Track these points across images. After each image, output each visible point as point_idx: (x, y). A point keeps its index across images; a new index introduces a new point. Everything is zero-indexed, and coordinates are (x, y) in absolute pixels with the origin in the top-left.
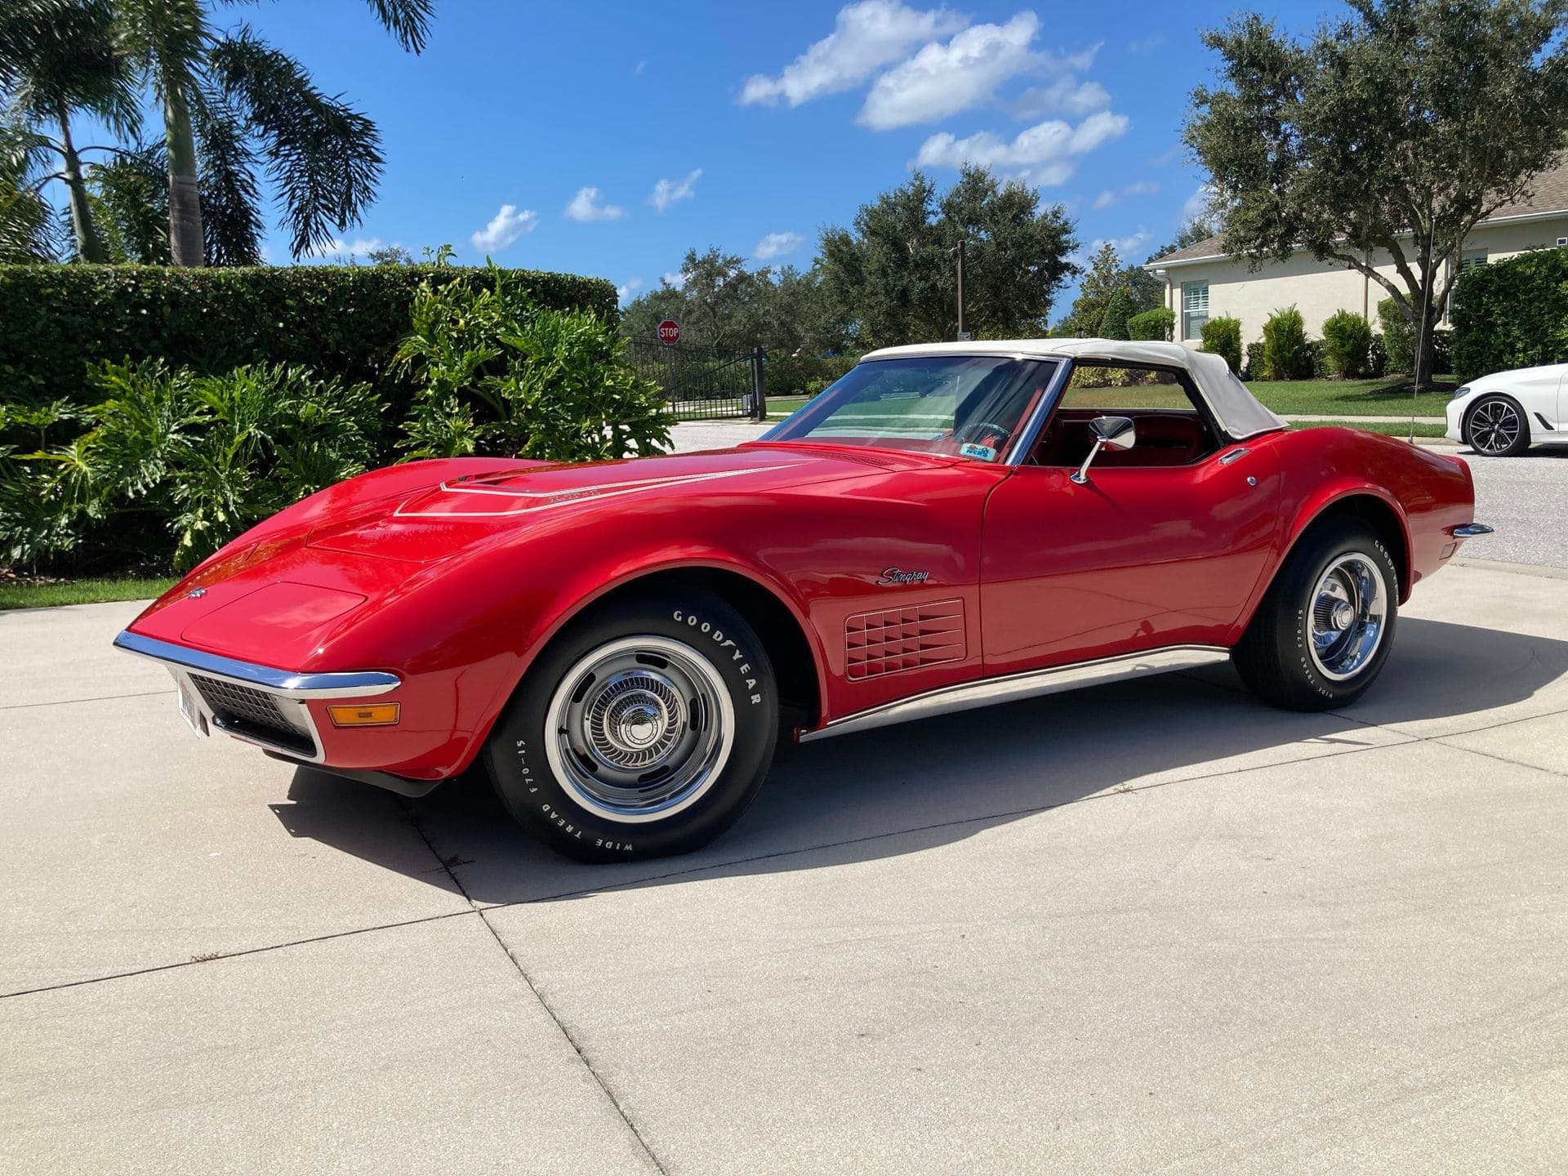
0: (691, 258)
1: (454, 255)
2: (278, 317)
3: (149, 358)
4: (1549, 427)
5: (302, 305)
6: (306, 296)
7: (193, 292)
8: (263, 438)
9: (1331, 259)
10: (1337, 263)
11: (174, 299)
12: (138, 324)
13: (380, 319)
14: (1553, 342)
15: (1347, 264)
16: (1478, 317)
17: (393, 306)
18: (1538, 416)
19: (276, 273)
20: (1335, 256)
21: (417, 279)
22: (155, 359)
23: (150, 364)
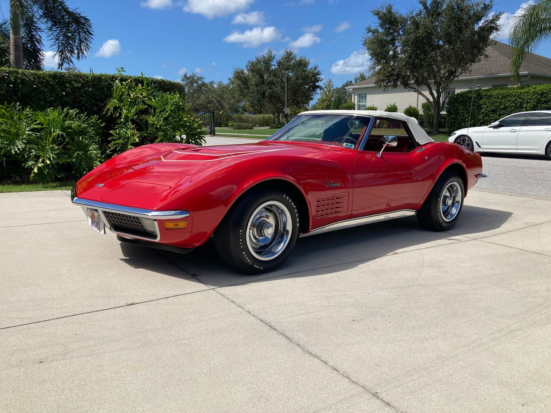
0: (185, 76)
1: (125, 71)
2: (63, 91)
3: (14, 103)
4: (480, 146)
5: (72, 87)
6: (74, 83)
7: (30, 79)
8: (62, 134)
9: (408, 88)
10: (410, 90)
11: (23, 81)
12: (9, 90)
13: (100, 93)
14: (477, 119)
15: (414, 90)
16: (454, 110)
17: (106, 88)
18: (476, 143)
19: (62, 74)
20: (410, 87)
21: (114, 79)
22: (16, 103)
23: (14, 105)
